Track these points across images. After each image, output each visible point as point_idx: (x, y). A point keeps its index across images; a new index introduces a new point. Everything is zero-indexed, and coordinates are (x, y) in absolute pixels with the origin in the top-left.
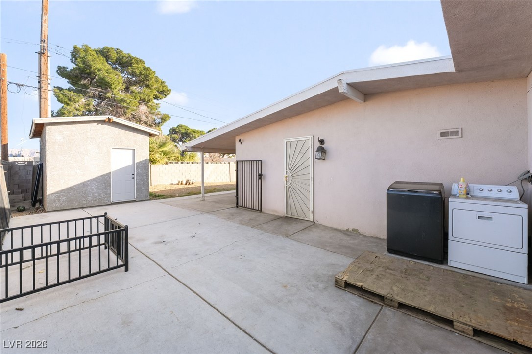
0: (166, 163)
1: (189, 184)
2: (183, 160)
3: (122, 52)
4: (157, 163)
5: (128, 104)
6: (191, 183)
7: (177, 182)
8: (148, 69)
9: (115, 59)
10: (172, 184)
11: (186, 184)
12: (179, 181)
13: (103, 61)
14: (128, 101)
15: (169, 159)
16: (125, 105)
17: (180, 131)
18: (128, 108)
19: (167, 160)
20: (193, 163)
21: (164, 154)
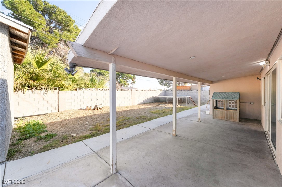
0: (76, 90)
1: (97, 109)
2: (92, 87)
3: (48, 3)
4: (65, 90)
5: (49, 40)
6: (99, 109)
7: (85, 108)
8: (68, 17)
9: (42, 8)
10: (81, 109)
11: (94, 109)
12: (87, 107)
13: (30, 6)
14: (49, 38)
15: (78, 85)
16: (47, 41)
17: (96, 71)
18: (49, 44)
19: (76, 87)
20: (101, 90)
21: (73, 81)
